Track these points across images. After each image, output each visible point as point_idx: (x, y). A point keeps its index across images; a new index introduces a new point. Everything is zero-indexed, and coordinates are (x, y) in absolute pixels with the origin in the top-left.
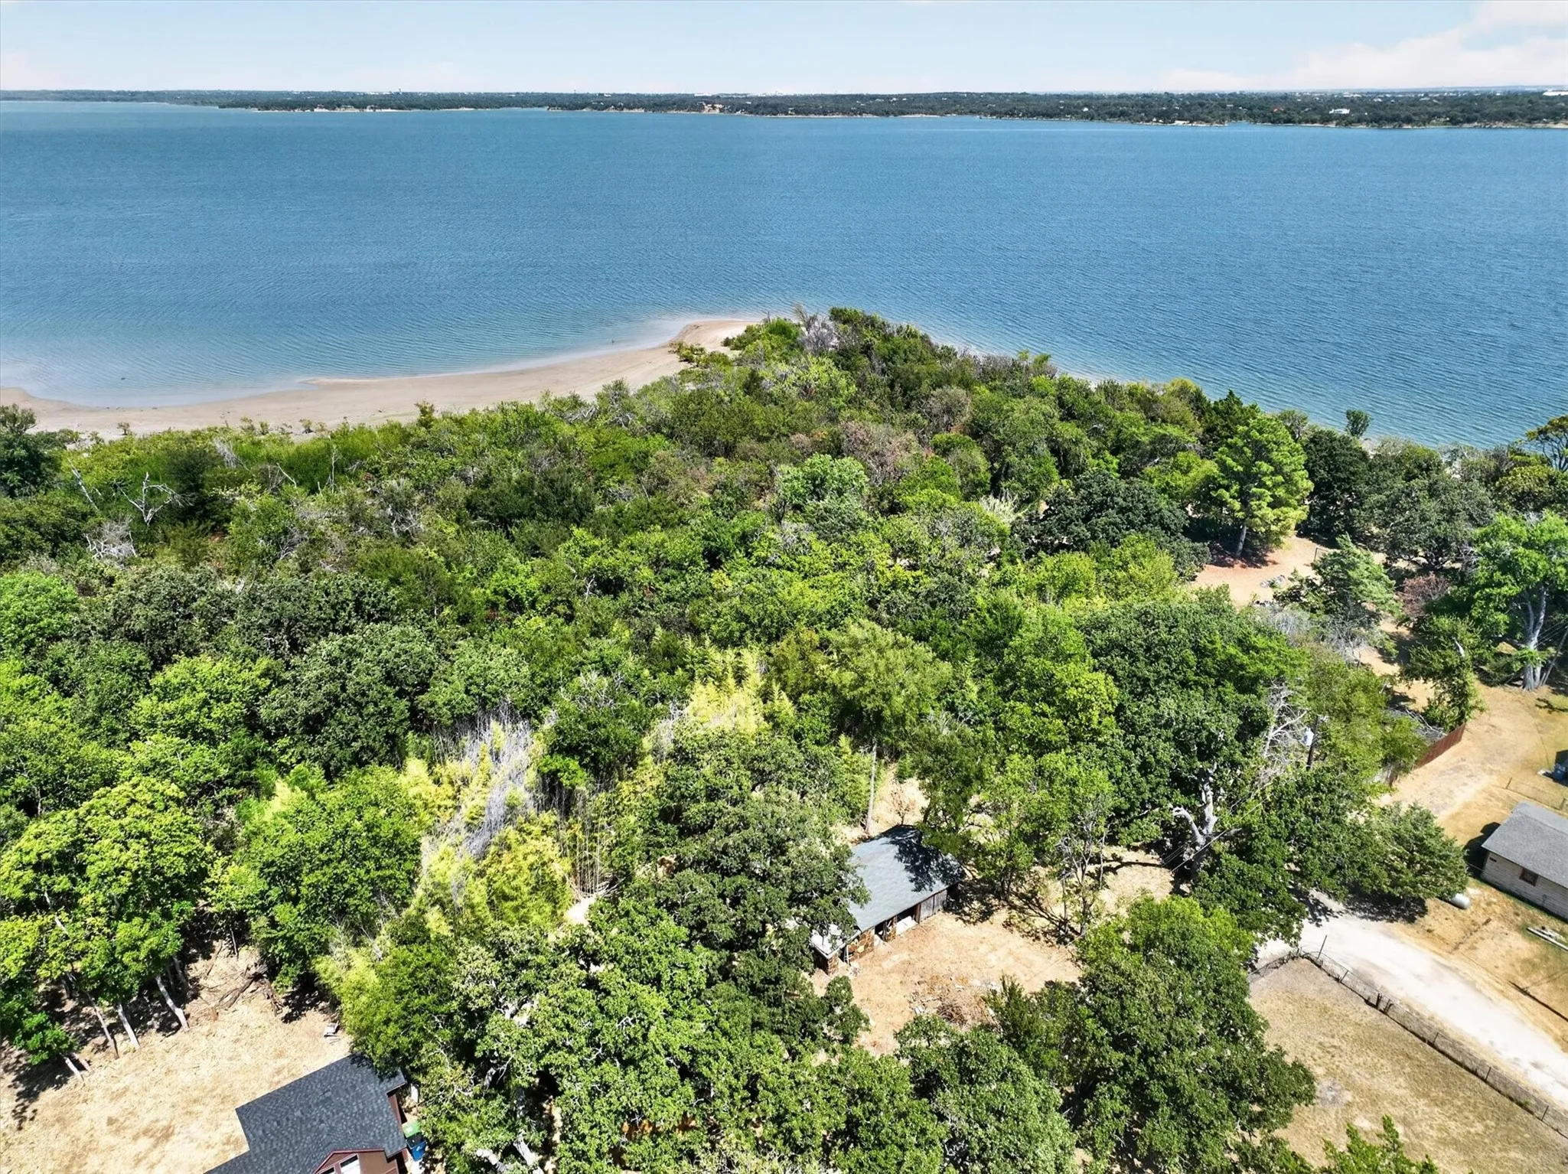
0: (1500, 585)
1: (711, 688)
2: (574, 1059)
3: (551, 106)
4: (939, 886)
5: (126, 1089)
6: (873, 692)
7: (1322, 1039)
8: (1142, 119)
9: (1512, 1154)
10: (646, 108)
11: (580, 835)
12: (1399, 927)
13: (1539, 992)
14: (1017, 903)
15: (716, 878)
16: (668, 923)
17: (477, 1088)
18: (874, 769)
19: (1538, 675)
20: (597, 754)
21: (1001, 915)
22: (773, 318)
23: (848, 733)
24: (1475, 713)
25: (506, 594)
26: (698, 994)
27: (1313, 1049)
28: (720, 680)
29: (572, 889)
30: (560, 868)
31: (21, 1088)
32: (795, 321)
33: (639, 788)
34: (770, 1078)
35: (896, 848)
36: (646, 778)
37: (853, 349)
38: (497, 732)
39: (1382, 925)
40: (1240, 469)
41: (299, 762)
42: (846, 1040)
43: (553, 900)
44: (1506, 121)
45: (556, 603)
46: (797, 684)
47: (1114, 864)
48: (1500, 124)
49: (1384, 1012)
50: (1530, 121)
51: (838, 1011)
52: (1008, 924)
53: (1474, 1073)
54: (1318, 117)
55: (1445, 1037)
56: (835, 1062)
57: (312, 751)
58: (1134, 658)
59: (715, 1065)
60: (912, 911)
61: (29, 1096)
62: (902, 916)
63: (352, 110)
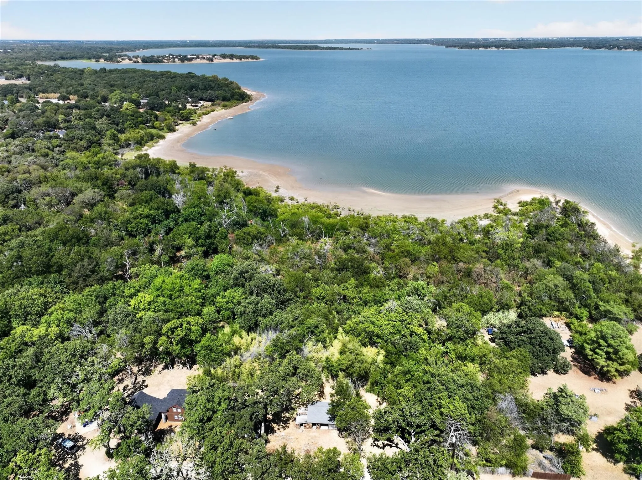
3: (585, 47)
4: (337, 423)
24: (581, 474)
40: (595, 339)
52: (348, 442)
60: (327, 425)
61: (163, 369)
62: (322, 425)
63: (494, 49)
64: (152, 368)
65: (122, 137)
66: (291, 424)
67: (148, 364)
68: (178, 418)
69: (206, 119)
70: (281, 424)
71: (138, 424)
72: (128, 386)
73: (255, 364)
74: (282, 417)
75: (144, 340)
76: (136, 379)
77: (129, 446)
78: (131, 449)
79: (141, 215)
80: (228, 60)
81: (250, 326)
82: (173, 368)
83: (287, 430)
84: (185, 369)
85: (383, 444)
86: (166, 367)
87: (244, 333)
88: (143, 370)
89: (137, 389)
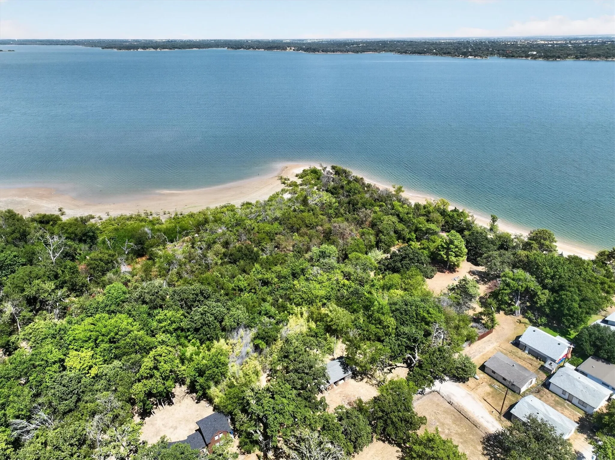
0: (506, 290)
1: (294, 318)
2: (270, 413)
3: (228, 47)
4: (350, 373)
5: (165, 418)
6: (335, 324)
7: (435, 411)
8: (456, 55)
9: (470, 436)
10: (265, 49)
11: (264, 360)
12: (461, 384)
13: (488, 400)
14: (370, 377)
15: (297, 374)
16: (287, 385)
17: (247, 419)
18: (335, 341)
19: (519, 312)
20: (268, 339)
21: (365, 380)
22: (312, 167)
23: (328, 333)
24: (496, 325)
25: (238, 287)
26: (294, 400)
27: (432, 413)
28: (296, 315)
29: (262, 372)
30: (259, 368)
31: (140, 417)
32: (320, 168)
33: (277, 347)
34: (309, 417)
35: (340, 363)
36: (279, 344)
37: (337, 187)
38: (241, 331)
39: (457, 383)
40: (446, 246)
41: (193, 339)
42: (324, 410)
43: (257, 375)
44: (597, 58)
45: (251, 289)
46: (316, 318)
47: (395, 367)
48: (595, 59)
49: (451, 405)
50: (607, 58)
51: (323, 404)
52: (367, 382)
53: (467, 419)
54: (524, 55)
55: (464, 410)
56: (321, 414)
57: (196, 336)
58: (402, 314)
59: (298, 414)
60: (343, 379)
62: (340, 380)
63: (152, 50)
85: (388, 370)
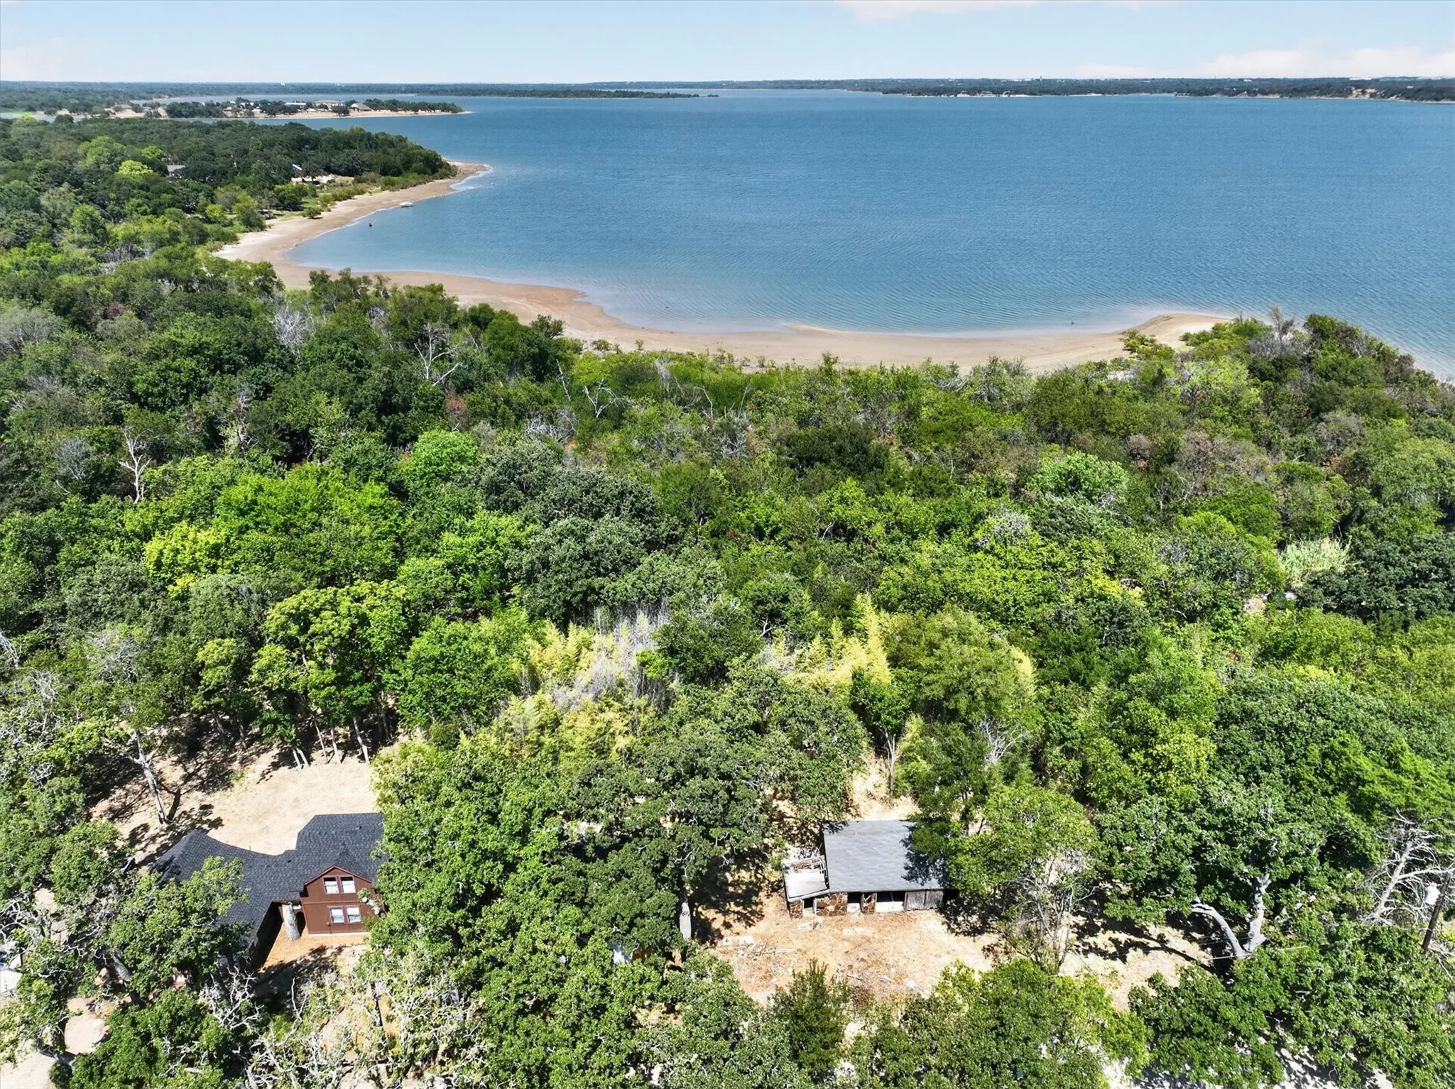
3: (1180, 91)
4: (935, 884)
10: (1283, 93)
14: (1016, 934)
21: (990, 939)
22: (1247, 317)
32: (1268, 323)
52: (988, 949)
60: (899, 896)
61: (275, 766)
62: (885, 896)
63: (990, 95)
64: (236, 766)
65: (119, 230)
66: (770, 905)
67: (218, 755)
68: (346, 916)
69: (341, 208)
70: (733, 907)
71: (183, 940)
72: (146, 827)
73: (609, 715)
74: (726, 883)
75: (200, 654)
76: (176, 804)
77: (147, 1037)
78: (153, 1051)
79: (174, 345)
80: (385, 113)
81: (567, 604)
82: (310, 761)
83: (761, 926)
84: (352, 761)
85: (1116, 942)
86: (286, 759)
87: (551, 630)
88: (203, 773)
89: (180, 835)
